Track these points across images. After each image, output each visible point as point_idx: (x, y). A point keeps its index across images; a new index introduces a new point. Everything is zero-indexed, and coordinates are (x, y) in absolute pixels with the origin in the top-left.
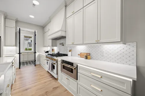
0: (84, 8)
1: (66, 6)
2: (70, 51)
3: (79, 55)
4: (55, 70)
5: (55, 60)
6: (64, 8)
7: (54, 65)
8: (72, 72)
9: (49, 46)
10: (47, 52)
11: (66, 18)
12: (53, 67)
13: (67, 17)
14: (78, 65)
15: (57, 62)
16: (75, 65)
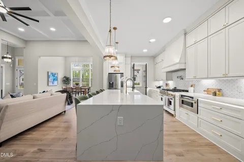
0: (209, 37)
1: (185, 34)
2: (192, 86)
3: (204, 91)
4: (172, 106)
5: (172, 95)
6: (183, 36)
7: (171, 100)
8: (192, 106)
9: (162, 80)
10: (159, 87)
11: (185, 48)
12: (170, 103)
13: (187, 46)
14: (199, 99)
15: (174, 97)
16: (195, 99)
